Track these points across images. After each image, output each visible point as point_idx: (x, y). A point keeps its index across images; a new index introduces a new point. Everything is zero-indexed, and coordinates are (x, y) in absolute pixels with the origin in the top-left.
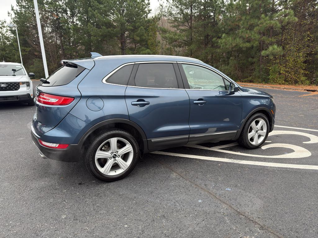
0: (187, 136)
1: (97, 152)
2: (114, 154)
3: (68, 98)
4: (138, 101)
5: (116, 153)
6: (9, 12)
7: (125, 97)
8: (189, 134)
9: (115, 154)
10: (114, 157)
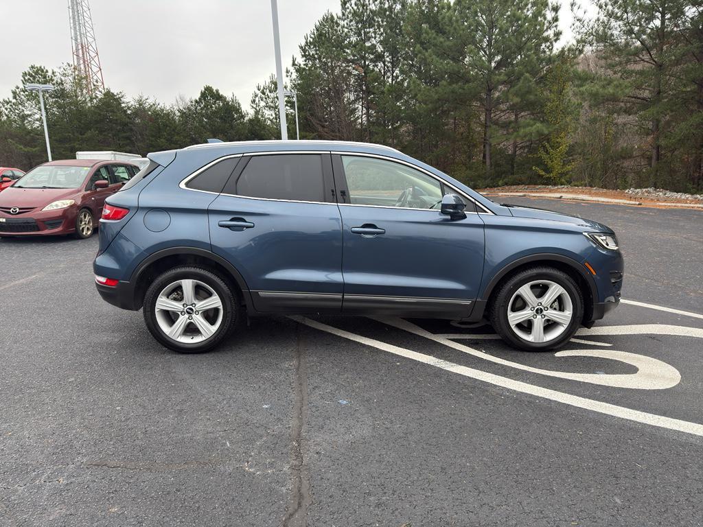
0: (339, 296)
1: (159, 299)
2: (188, 307)
3: (120, 209)
4: (231, 220)
5: (192, 305)
6: (289, 69)
7: (208, 212)
8: (343, 293)
9: (191, 307)
10: (188, 313)
